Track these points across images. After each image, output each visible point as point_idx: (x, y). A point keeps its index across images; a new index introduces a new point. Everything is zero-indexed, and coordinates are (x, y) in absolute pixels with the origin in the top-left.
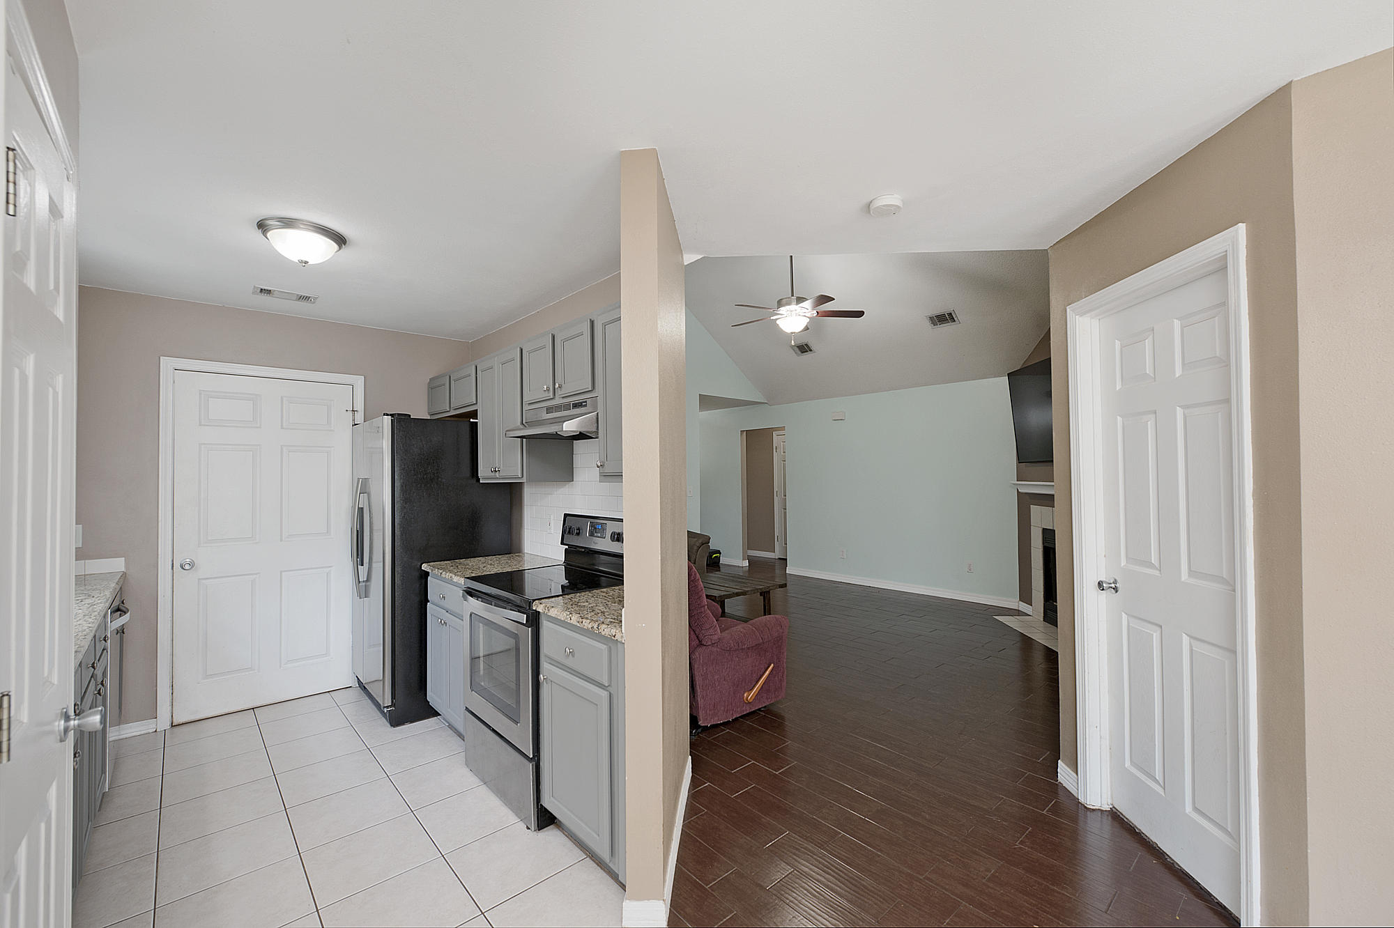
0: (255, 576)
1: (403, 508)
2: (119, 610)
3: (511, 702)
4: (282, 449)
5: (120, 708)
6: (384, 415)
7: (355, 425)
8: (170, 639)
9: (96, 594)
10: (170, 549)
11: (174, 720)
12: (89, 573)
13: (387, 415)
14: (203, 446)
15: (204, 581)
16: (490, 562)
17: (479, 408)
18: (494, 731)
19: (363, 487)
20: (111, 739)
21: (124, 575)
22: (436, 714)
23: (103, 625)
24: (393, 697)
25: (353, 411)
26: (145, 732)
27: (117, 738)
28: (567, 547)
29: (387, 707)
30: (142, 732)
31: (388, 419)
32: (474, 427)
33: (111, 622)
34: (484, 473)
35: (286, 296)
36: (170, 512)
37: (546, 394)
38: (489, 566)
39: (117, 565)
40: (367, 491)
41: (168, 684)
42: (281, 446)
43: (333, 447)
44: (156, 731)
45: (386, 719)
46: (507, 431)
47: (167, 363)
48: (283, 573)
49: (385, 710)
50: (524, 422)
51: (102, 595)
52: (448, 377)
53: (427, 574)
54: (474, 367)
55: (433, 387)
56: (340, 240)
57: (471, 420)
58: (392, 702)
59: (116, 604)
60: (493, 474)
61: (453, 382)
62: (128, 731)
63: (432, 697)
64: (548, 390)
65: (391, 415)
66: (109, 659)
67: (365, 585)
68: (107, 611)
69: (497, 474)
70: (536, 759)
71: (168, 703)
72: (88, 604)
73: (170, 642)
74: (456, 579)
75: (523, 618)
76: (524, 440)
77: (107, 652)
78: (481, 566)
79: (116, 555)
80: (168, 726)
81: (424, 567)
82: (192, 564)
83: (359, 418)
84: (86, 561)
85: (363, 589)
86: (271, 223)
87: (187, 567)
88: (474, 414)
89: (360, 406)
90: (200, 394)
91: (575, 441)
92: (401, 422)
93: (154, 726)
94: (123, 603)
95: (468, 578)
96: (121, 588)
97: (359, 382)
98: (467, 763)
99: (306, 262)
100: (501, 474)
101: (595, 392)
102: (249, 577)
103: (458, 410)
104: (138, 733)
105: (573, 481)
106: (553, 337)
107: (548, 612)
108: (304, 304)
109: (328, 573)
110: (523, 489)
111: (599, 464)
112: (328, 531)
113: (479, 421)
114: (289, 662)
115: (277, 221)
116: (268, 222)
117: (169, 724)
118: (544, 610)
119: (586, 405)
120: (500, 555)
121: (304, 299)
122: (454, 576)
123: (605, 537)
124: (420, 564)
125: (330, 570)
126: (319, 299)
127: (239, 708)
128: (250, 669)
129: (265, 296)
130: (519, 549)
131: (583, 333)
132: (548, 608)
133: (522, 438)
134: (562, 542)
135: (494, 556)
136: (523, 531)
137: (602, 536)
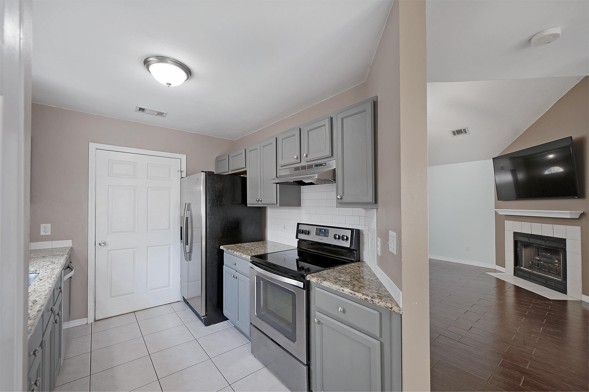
0: (135, 249)
2: (68, 267)
3: (290, 330)
4: (148, 188)
5: (69, 313)
6: (202, 172)
7: (182, 178)
9: (56, 261)
10: (94, 236)
11: (96, 318)
12: (59, 247)
13: (203, 172)
14: (110, 186)
15: (110, 251)
17: (248, 169)
18: (272, 340)
19: (188, 208)
20: (64, 328)
21: (72, 249)
22: (227, 319)
23: (60, 278)
24: (206, 311)
25: (181, 171)
27: (66, 328)
29: (203, 316)
30: (81, 324)
31: (203, 175)
32: (244, 180)
33: (64, 276)
34: (250, 201)
35: (152, 112)
36: (94, 218)
37: (296, 161)
38: (256, 248)
39: (68, 243)
40: (191, 210)
41: (93, 301)
43: (171, 188)
44: (87, 323)
45: (203, 323)
46: (271, 180)
47: (92, 146)
48: (148, 248)
49: (202, 318)
50: (278, 176)
51: (59, 262)
52: (228, 155)
53: (223, 251)
54: (243, 150)
55: (218, 161)
56: (189, 72)
57: (242, 176)
58: (206, 314)
59: (67, 264)
60: (257, 202)
61: (230, 158)
62: (74, 324)
63: (226, 312)
64: (297, 158)
65: (205, 172)
66: (64, 296)
67: (189, 255)
68: (62, 271)
69: (260, 202)
70: (308, 365)
71: (93, 310)
72: (51, 268)
73: (94, 280)
74: (244, 256)
75: (301, 285)
76: (278, 185)
77: (62, 293)
79: (68, 239)
80: (93, 321)
81: (221, 247)
82: (105, 244)
83: (184, 175)
84: (53, 242)
85: (188, 256)
86: (152, 60)
87: (102, 245)
88: (245, 173)
89: (184, 169)
90: (109, 161)
91: (301, 186)
92: (209, 175)
93: (86, 321)
94: (71, 262)
95: (252, 256)
96: (70, 255)
97: (184, 157)
98: (252, 352)
99: (170, 84)
100: (262, 202)
101: (333, 157)
102: (132, 249)
103: (233, 171)
104: (78, 325)
105: (301, 206)
106: (300, 130)
107: (321, 283)
108: (160, 118)
109: (169, 248)
110: (267, 210)
111: (339, 197)
112: (169, 228)
113: (248, 176)
114: (151, 290)
115: (155, 58)
116: (151, 59)
117: (93, 320)
118: (317, 282)
119: (326, 165)
120: (256, 241)
121: (160, 114)
122: (242, 254)
123: (328, 237)
124: (218, 246)
125: (170, 247)
126: (168, 114)
127: (127, 312)
128: (133, 293)
129: (141, 113)
130: (264, 239)
131: (324, 125)
132: (320, 280)
133: (277, 183)
134: (297, 238)
135: (254, 242)
136: (267, 230)
137: (325, 236)
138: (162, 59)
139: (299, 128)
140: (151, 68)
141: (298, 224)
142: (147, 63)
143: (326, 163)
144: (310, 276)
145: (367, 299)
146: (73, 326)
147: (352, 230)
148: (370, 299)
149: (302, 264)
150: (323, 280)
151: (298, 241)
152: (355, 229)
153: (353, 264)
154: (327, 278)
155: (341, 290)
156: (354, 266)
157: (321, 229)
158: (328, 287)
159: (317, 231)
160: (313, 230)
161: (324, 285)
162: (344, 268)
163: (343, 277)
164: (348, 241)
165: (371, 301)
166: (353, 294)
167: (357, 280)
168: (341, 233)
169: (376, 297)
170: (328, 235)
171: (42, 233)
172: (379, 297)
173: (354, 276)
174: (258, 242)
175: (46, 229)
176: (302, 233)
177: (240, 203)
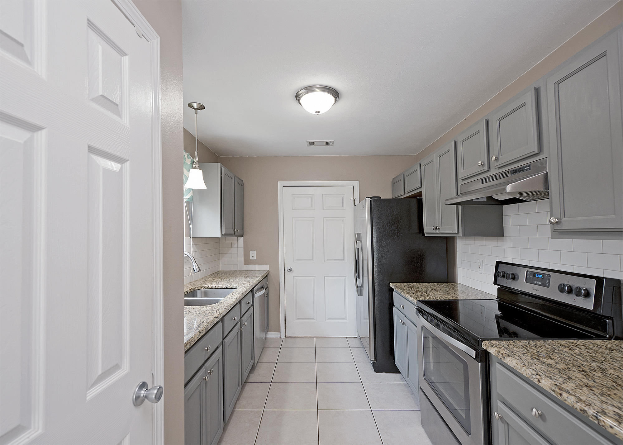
0: (314, 277)
1: (378, 250)
4: (323, 219)
6: (366, 198)
7: (355, 206)
8: (284, 300)
9: (251, 281)
10: (283, 263)
11: (286, 335)
12: (259, 270)
13: (368, 198)
14: (293, 219)
15: (295, 277)
16: (433, 288)
17: (423, 190)
18: (442, 418)
19: (358, 237)
21: (269, 272)
22: (400, 373)
23: (251, 295)
24: (376, 355)
25: (354, 199)
26: (276, 337)
28: (500, 287)
29: (373, 360)
31: (368, 200)
32: (420, 203)
33: (255, 294)
34: (428, 230)
35: (320, 144)
36: (283, 247)
37: (482, 169)
38: (433, 291)
39: (267, 268)
40: (360, 240)
41: (284, 319)
42: (323, 218)
43: (345, 217)
44: (280, 338)
45: (373, 367)
46: (446, 200)
47: (280, 184)
48: (325, 277)
49: (372, 362)
50: (459, 194)
52: (403, 175)
53: (392, 290)
54: (419, 165)
55: (394, 183)
57: (418, 198)
58: (375, 358)
60: (434, 231)
61: (406, 177)
62: (271, 335)
63: (397, 363)
64: (483, 165)
65: (370, 198)
67: (361, 289)
68: (252, 290)
69: (437, 231)
71: (284, 327)
72: (245, 286)
73: (284, 301)
74: (411, 299)
75: (473, 353)
76: (460, 206)
77: (253, 307)
78: (428, 291)
79: (268, 264)
81: (391, 285)
82: (291, 270)
83: (357, 202)
84: (257, 265)
85: (359, 290)
87: (289, 271)
88: (420, 194)
89: (357, 196)
90: (292, 196)
91: (504, 206)
92: (375, 201)
93: (279, 336)
94: (267, 283)
95: (419, 301)
96: (265, 277)
97: (357, 184)
98: (423, 425)
99: (319, 112)
100: (441, 231)
101: (544, 154)
102: (312, 277)
103: (409, 193)
104: (274, 337)
105: (503, 236)
106: (487, 122)
107: (503, 359)
108: (328, 147)
109: (344, 280)
110: (455, 241)
111: (552, 221)
112: (344, 259)
113: (424, 198)
114: (329, 319)
115: (305, 90)
116: (300, 92)
117: (285, 336)
118: (497, 355)
119: (530, 168)
120: (440, 282)
121: (328, 143)
122: (409, 296)
123: (548, 287)
124: (388, 283)
125: (345, 278)
126: (335, 141)
127: (310, 336)
128: (313, 319)
129: (312, 147)
130: (454, 280)
131: (524, 105)
132: (502, 354)
133: (458, 204)
134: (495, 283)
135: (436, 283)
136: (456, 268)
137: (543, 285)
138: (309, 89)
139: (486, 120)
140: (302, 101)
141: (498, 263)
142: (298, 97)
143: (529, 166)
144: (487, 344)
145: (586, 411)
146: (272, 337)
147: (599, 280)
148: (592, 412)
149: (505, 324)
150: (508, 355)
151: (498, 288)
152: (606, 278)
153: (599, 342)
154: (517, 354)
155: (537, 380)
156: (598, 346)
157: (536, 273)
158: (514, 368)
159: (528, 276)
160: (523, 274)
161: (508, 364)
162: (569, 346)
163: (553, 359)
164: (589, 299)
165: (593, 417)
166: (558, 393)
167: (584, 371)
168: (576, 283)
169: (611, 414)
170: (549, 285)
171: (251, 258)
172: (617, 417)
173: (583, 363)
174: (442, 283)
175: (253, 255)
176: (503, 276)
177: (417, 232)
